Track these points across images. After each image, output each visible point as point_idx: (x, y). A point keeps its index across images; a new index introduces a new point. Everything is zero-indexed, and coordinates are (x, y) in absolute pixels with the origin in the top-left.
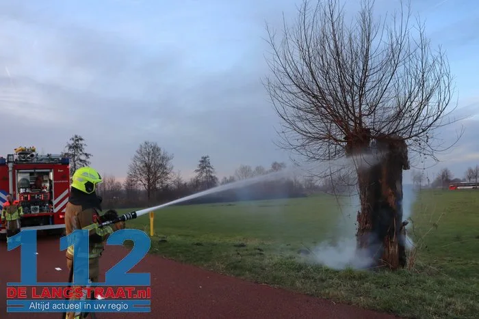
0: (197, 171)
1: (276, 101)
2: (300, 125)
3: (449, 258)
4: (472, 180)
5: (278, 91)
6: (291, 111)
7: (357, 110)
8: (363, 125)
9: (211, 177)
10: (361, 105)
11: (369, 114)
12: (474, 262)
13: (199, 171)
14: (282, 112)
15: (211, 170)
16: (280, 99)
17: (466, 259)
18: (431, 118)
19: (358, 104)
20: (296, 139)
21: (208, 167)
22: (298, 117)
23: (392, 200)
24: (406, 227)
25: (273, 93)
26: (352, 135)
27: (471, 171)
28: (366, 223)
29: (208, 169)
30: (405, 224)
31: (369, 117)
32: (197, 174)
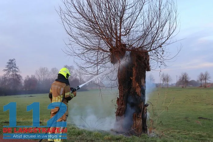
0: (5, 70)
1: (65, 23)
2: (82, 40)
3: (178, 131)
4: (202, 81)
5: (67, 16)
6: (75, 31)
7: (119, 32)
8: (121, 41)
9: (16, 75)
10: (120, 29)
11: (125, 35)
12: (193, 133)
13: (7, 70)
14: (69, 30)
15: (17, 70)
16: (68, 22)
17: (188, 131)
18: (164, 39)
20: (79, 49)
21: (14, 67)
22: (81, 34)
23: (138, 90)
24: (147, 108)
25: (63, 17)
26: (114, 48)
27: (202, 75)
28: (122, 105)
29: (14, 69)
30: (147, 105)
31: (125, 36)
32: (5, 73)
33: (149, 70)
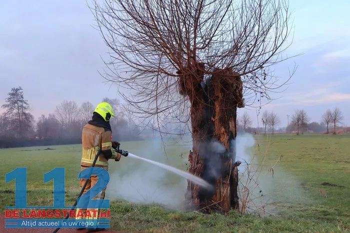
0: (5, 106)
2: (131, 56)
3: (289, 205)
4: (329, 124)
5: (106, 16)
7: (192, 42)
9: (24, 114)
10: (195, 37)
11: (203, 48)
12: (314, 208)
13: (8, 106)
14: (110, 40)
15: (24, 105)
16: (108, 26)
18: (267, 54)
19: (193, 36)
20: (125, 70)
21: (20, 101)
22: (129, 47)
24: (239, 168)
25: (100, 18)
26: (184, 69)
27: (329, 114)
28: (197, 163)
29: (20, 104)
30: (238, 164)
31: (203, 50)
32: (6, 110)
33: (241, 105)
